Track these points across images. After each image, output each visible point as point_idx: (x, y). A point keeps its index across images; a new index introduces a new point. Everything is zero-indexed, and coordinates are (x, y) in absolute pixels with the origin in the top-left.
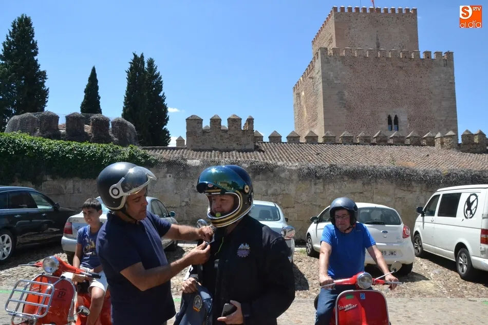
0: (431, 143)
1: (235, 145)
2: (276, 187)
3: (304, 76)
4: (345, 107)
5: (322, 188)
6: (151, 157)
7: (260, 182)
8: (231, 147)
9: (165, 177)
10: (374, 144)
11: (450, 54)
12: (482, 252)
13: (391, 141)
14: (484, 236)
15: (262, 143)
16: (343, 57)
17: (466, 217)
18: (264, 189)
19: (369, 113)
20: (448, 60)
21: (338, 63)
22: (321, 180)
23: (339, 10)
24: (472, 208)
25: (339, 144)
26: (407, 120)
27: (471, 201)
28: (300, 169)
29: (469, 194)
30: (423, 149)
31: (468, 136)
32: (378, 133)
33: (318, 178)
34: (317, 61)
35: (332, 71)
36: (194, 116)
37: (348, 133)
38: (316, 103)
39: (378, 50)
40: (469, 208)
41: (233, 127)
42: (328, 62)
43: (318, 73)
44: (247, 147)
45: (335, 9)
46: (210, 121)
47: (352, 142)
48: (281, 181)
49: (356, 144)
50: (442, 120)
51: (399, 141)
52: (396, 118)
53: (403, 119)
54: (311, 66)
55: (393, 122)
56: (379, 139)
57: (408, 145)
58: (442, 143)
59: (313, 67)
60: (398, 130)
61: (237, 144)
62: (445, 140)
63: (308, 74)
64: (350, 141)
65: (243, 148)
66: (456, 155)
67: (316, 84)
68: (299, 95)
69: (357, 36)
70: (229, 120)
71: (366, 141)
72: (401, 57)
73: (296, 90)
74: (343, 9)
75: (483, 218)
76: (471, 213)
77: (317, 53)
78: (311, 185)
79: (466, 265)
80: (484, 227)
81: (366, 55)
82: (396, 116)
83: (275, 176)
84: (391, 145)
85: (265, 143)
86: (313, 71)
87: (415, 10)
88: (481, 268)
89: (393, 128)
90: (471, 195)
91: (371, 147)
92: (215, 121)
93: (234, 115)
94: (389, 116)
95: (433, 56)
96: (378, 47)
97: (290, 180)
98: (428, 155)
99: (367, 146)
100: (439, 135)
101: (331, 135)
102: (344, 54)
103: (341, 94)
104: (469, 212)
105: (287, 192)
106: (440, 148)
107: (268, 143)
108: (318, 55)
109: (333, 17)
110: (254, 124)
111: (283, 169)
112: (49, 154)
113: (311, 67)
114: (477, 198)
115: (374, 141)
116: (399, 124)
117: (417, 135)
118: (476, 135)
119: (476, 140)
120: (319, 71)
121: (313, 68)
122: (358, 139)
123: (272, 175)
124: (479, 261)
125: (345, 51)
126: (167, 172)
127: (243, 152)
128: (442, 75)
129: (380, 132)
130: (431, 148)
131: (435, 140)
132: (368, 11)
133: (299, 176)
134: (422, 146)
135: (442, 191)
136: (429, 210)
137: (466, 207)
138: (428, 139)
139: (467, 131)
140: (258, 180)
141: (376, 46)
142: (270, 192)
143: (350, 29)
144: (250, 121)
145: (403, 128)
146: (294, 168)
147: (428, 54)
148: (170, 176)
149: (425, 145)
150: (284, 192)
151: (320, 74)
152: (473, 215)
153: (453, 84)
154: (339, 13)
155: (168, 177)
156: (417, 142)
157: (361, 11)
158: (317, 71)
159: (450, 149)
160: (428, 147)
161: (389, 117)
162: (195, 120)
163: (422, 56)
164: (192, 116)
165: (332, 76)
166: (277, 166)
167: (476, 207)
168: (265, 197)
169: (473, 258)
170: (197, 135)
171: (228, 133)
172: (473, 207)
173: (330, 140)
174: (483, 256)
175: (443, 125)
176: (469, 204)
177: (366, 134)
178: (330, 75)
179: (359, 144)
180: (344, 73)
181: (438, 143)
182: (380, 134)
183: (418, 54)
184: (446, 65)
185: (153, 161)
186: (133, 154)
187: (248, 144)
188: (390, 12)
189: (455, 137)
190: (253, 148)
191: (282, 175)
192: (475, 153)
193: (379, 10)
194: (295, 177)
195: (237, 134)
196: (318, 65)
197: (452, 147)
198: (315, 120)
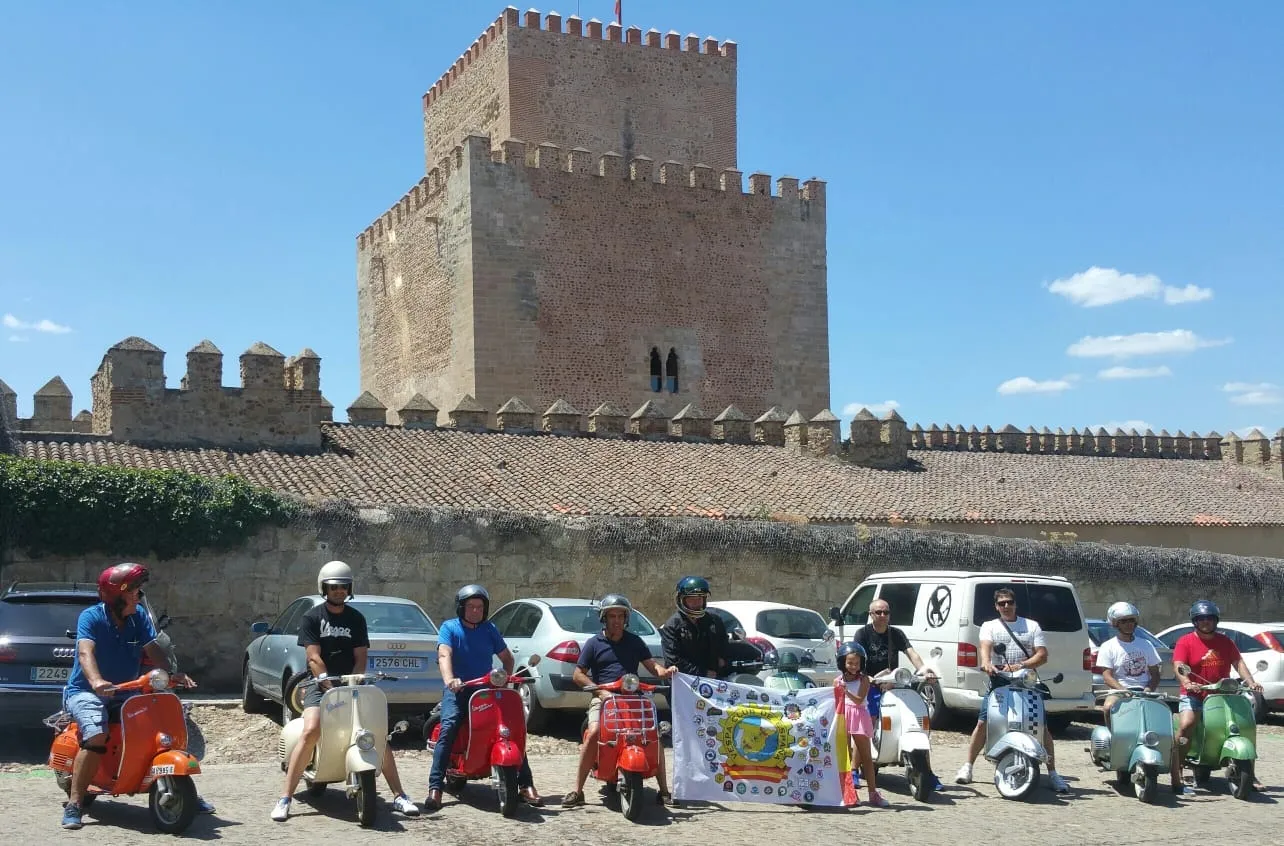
0: (776, 436)
1: (264, 434)
2: (546, 568)
3: (404, 206)
4: (534, 318)
5: (634, 569)
6: (284, 505)
7: (514, 557)
8: (255, 440)
9: (312, 548)
10: (633, 438)
11: (817, 187)
12: (960, 680)
13: (676, 430)
14: (962, 654)
15: (331, 426)
16: (532, 170)
17: (932, 626)
18: (521, 573)
19: (599, 339)
20: (810, 203)
21: (520, 187)
22: (632, 553)
23: (523, 22)
24: (942, 610)
25: (542, 434)
26: (701, 361)
27: (939, 598)
28: (592, 530)
29: (935, 587)
30: (759, 453)
31: (866, 426)
32: (645, 406)
33: (627, 548)
34: (455, 173)
35: (500, 210)
36: (138, 340)
37: (566, 406)
38: (445, 299)
39: (629, 158)
40: (936, 610)
41: (260, 381)
42: (491, 183)
43: (457, 211)
44: (301, 440)
45: (513, 15)
46: (185, 360)
47: (577, 429)
48: (554, 554)
49: (590, 436)
50: (790, 368)
51: (698, 432)
52: (673, 356)
53: (690, 360)
54: (432, 183)
55: (664, 368)
56: (647, 424)
57: (719, 442)
58: (804, 440)
59: (441, 188)
60: (676, 389)
61: (272, 430)
62: (811, 431)
63: (419, 206)
64: (572, 428)
65: (289, 441)
66: (837, 473)
67: (451, 241)
68: (379, 263)
69: (572, 105)
70: (247, 359)
71: (613, 428)
72: (692, 184)
73: (369, 246)
74: (534, 19)
75: (961, 626)
76: (940, 618)
77: (458, 149)
78: (612, 564)
79: (934, 705)
80: (962, 640)
81: (597, 167)
82: (672, 350)
83: (543, 544)
84: (676, 439)
85: (338, 425)
86: (437, 200)
87: (732, 48)
88: (958, 704)
89: (664, 384)
90: (939, 588)
91: (628, 445)
92: (204, 362)
93: (261, 346)
94: (655, 349)
95: (776, 190)
96: (629, 146)
97: (572, 553)
98: (775, 474)
99: (618, 443)
100: (795, 418)
101: (522, 410)
102: (537, 160)
103: (524, 279)
104: (936, 616)
105: (566, 577)
106: (798, 453)
107: (347, 425)
108: (459, 156)
109: (503, 39)
110: (321, 375)
111: (557, 529)
112: (32, 496)
113: (432, 186)
114: (949, 594)
115: (634, 427)
116: (680, 375)
117: (742, 416)
118: (885, 422)
119: (885, 437)
120: (462, 206)
121: (437, 193)
122: (592, 422)
123: (537, 542)
124: (955, 695)
125: (541, 154)
126: (318, 539)
127: (292, 455)
128: (796, 245)
129: (651, 404)
130: (778, 452)
131: (786, 431)
132: (606, 35)
133: (590, 544)
134: (754, 444)
135: (880, 579)
136: (850, 615)
137: (931, 608)
138: (769, 427)
139: (864, 411)
140: (510, 553)
141: (622, 142)
142: (533, 579)
143: (551, 84)
144: (311, 364)
145: (690, 386)
146: (579, 527)
147: (761, 181)
148: (324, 547)
149: (760, 444)
150: (561, 579)
151: (467, 213)
152: (944, 621)
153: (822, 268)
154: (521, 29)
155: (319, 548)
156: (740, 436)
157: (586, 32)
158: (457, 204)
159: (823, 455)
160: (770, 448)
161: (655, 355)
162: (141, 352)
163: (748, 187)
164: (129, 340)
165: (500, 224)
166: (546, 524)
167: (949, 609)
168: (523, 590)
169: (945, 691)
170: (148, 400)
171: (246, 396)
172: (943, 608)
173: (519, 423)
174: (962, 685)
175: (793, 382)
176: (936, 603)
177: (613, 408)
178: (495, 221)
179: (594, 435)
180: (535, 218)
181: (792, 437)
182: (648, 410)
183: (735, 179)
184: (805, 217)
185: (289, 514)
186: (243, 497)
187: (303, 431)
188: (665, 44)
189: (833, 425)
190: (317, 441)
191: (557, 543)
192: (881, 469)
193: (635, 35)
194: (582, 547)
195: (270, 401)
196: (459, 185)
197: (827, 451)
198: (439, 350)
